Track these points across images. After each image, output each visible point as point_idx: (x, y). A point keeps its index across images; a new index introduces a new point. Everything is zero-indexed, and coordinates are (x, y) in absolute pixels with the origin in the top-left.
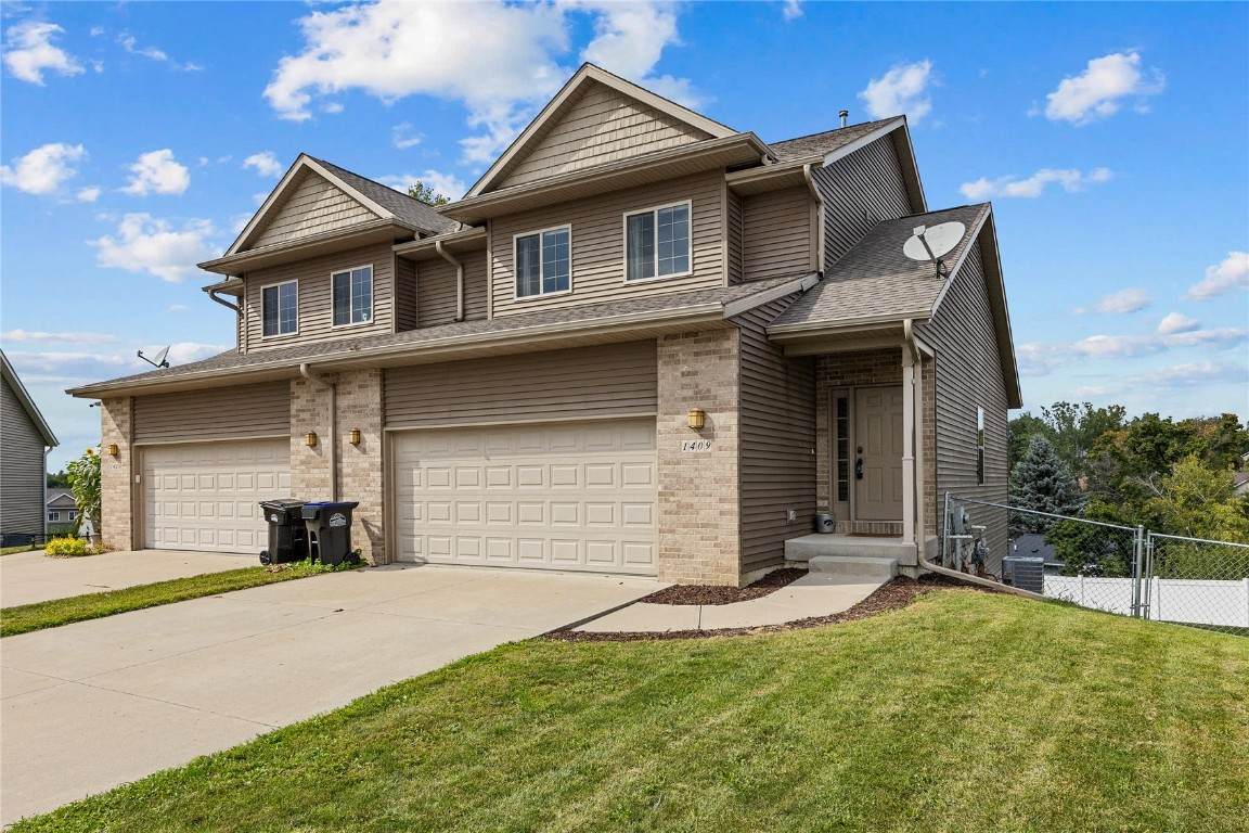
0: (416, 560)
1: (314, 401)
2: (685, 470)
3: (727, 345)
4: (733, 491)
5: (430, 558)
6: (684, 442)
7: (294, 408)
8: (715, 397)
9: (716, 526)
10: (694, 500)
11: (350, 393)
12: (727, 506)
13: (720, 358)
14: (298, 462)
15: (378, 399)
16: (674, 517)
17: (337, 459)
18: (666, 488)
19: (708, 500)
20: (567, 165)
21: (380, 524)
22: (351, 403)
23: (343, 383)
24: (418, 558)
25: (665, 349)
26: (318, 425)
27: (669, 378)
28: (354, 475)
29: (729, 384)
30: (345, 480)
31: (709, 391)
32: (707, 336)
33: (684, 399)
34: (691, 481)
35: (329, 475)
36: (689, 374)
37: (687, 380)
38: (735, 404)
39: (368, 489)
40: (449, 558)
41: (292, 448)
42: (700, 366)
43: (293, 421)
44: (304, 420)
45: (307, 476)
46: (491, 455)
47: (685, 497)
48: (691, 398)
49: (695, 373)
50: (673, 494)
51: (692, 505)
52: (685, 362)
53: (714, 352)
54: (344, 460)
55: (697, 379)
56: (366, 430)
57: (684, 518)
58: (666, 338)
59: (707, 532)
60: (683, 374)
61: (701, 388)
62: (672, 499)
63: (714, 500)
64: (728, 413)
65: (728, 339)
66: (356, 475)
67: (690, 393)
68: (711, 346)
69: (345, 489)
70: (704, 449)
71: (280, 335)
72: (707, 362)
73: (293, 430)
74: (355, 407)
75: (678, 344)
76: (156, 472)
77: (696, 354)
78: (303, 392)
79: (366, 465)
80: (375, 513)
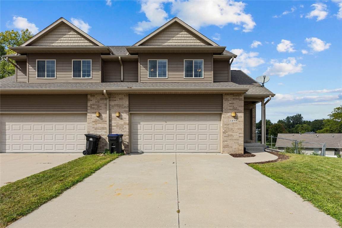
0: (139, 152)
1: (99, 102)
2: (230, 127)
3: (241, 97)
4: (242, 131)
5: (144, 151)
6: (230, 120)
7: (89, 104)
8: (238, 110)
9: (238, 140)
10: (233, 134)
11: (115, 100)
12: (241, 135)
13: (239, 100)
14: (92, 122)
15: (128, 103)
16: (227, 138)
17: (110, 121)
18: (225, 131)
19: (236, 133)
20: (166, 43)
21: (128, 141)
22: (116, 104)
23: (112, 97)
24: (140, 151)
25: (225, 97)
26: (101, 110)
27: (226, 104)
28: (117, 126)
29: (242, 107)
30: (113, 128)
31: (237, 108)
32: (236, 95)
33: (230, 109)
34: (232, 129)
35: (107, 126)
36: (231, 103)
37: (231, 105)
38: (243, 111)
39: (123, 130)
40: (152, 151)
41: (87, 117)
42: (234, 102)
43: (89, 108)
44: (94, 108)
45: (95, 126)
46: (167, 121)
47: (230, 133)
48: (232, 109)
49: (233, 103)
50: (227, 132)
51: (232, 135)
52: (230, 100)
53: (238, 99)
54: (112, 121)
55: (234, 105)
56: (122, 113)
57: (230, 138)
58: (225, 94)
59: (236, 141)
60: (230, 103)
61: (235, 107)
62: (227, 133)
63: (238, 134)
64: (242, 113)
65: (242, 96)
66: (118, 126)
67: (232, 108)
68: (237, 97)
69: (113, 130)
70: (235, 122)
71: (46, 78)
72: (236, 101)
73: (88, 111)
74: (118, 105)
75: (228, 96)
76: (7, 123)
77: (233, 99)
78: (94, 99)
79: (123, 123)
80: (126, 138)
